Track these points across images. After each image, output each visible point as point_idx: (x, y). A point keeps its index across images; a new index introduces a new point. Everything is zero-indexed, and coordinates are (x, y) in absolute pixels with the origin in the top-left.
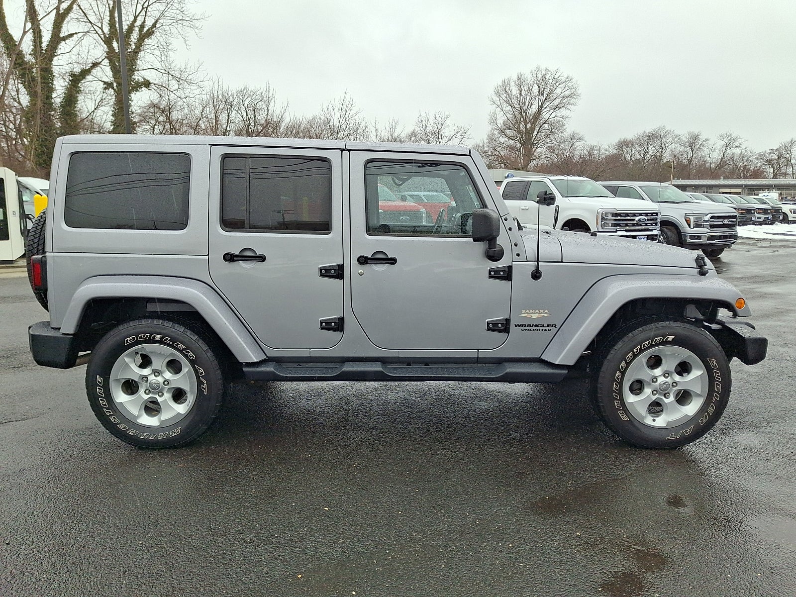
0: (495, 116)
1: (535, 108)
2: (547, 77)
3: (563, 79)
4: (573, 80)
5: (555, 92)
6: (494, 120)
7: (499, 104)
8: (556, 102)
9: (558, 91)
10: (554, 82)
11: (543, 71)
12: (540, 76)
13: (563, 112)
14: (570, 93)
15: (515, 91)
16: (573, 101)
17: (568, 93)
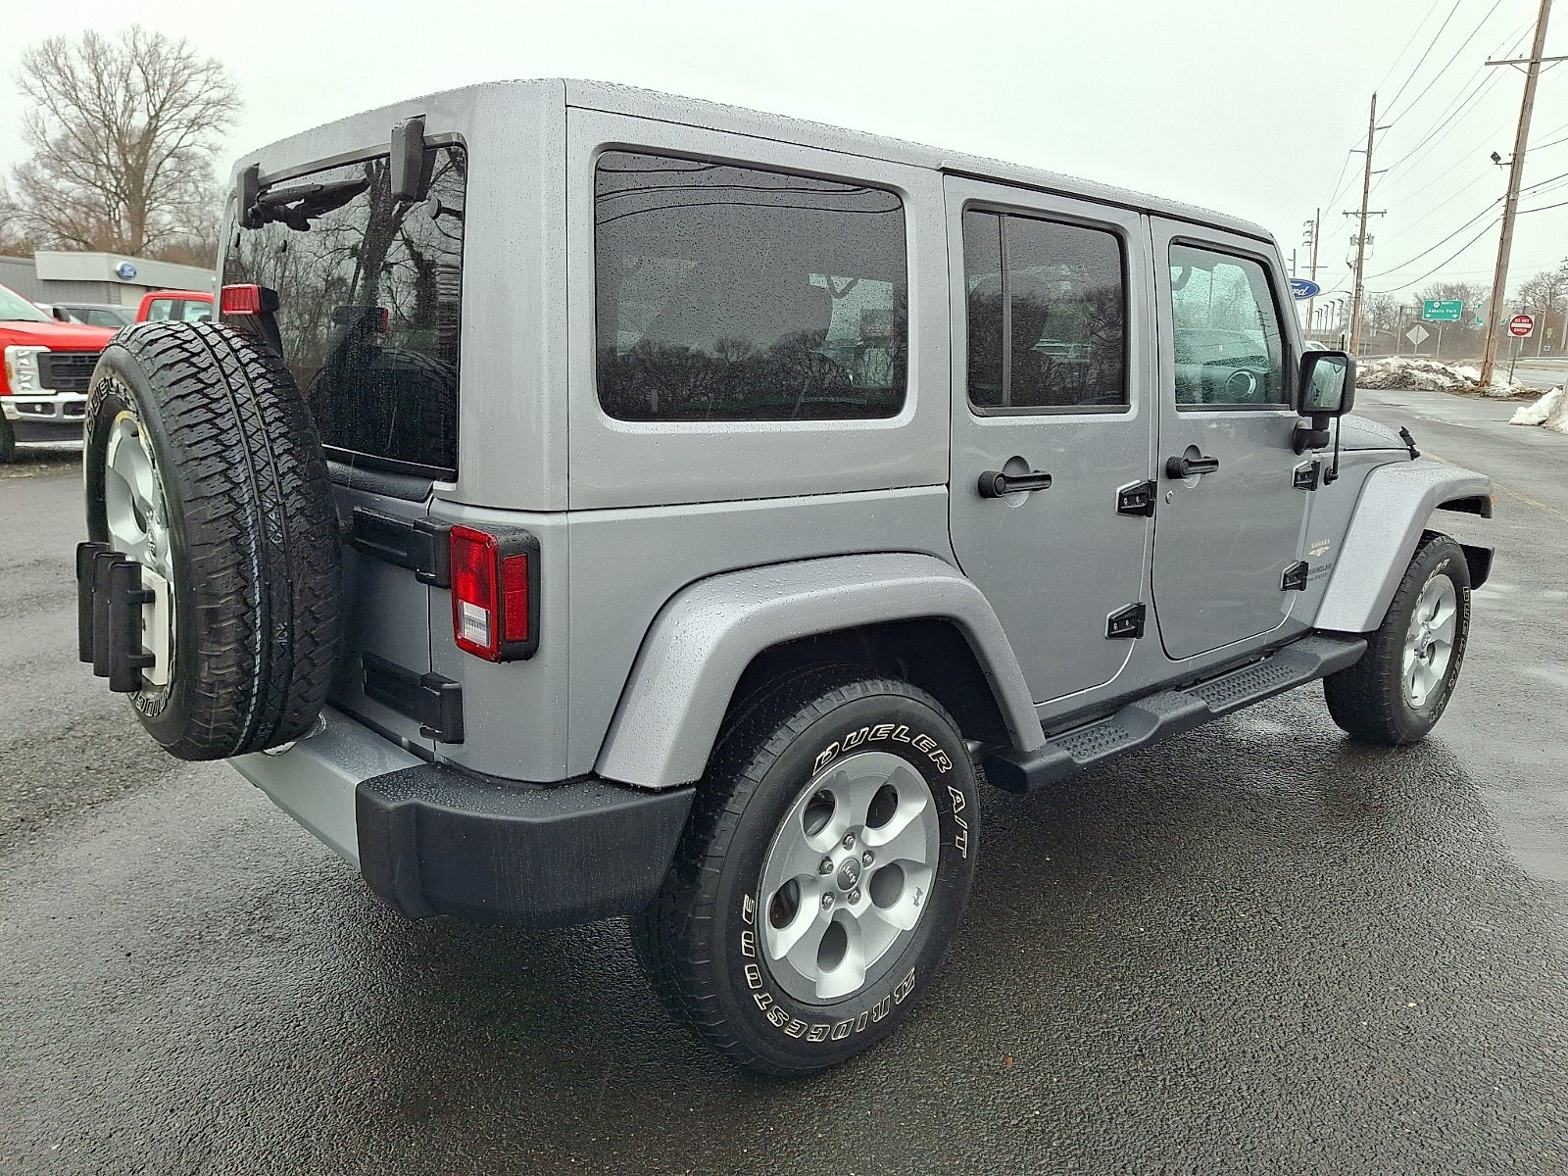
0: (40, 124)
1: (140, 121)
2: (163, 51)
3: (200, 61)
4: (223, 69)
5: (185, 88)
6: (35, 132)
7: (45, 96)
8: (192, 112)
9: (192, 88)
10: (181, 65)
11: (148, 36)
12: (143, 49)
13: (209, 134)
14: (221, 95)
15: (84, 73)
16: (228, 114)
17: (216, 94)
